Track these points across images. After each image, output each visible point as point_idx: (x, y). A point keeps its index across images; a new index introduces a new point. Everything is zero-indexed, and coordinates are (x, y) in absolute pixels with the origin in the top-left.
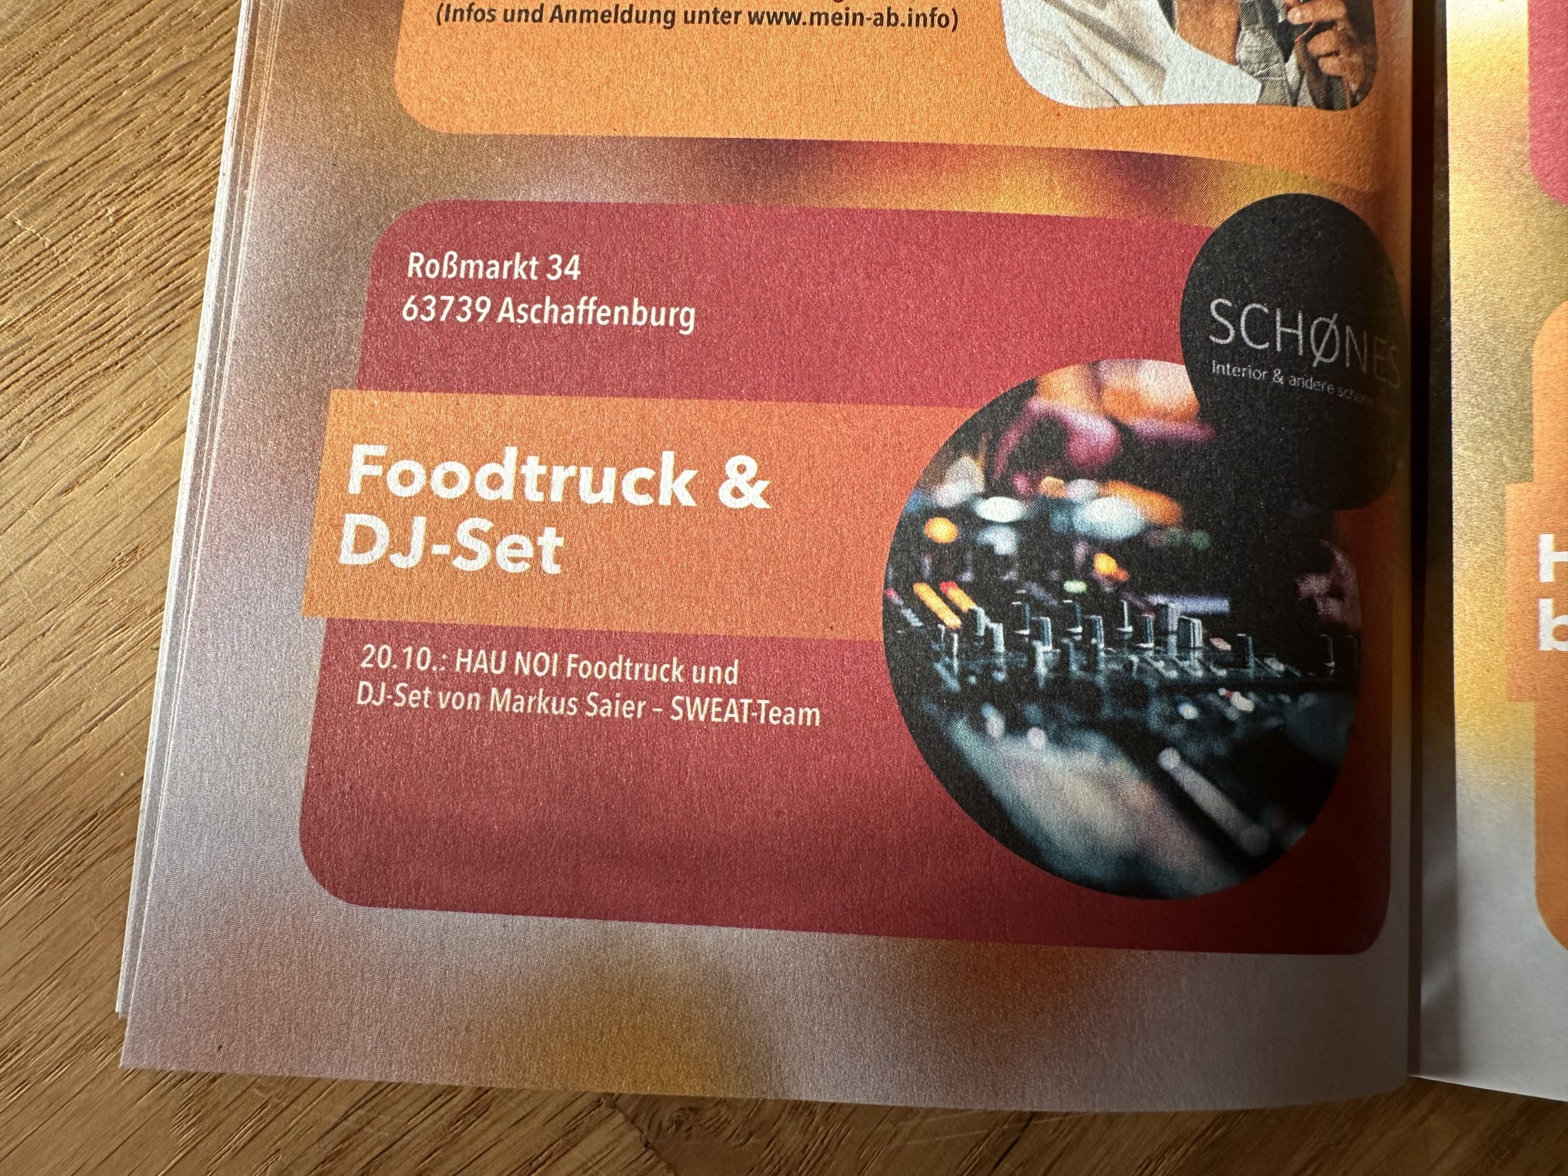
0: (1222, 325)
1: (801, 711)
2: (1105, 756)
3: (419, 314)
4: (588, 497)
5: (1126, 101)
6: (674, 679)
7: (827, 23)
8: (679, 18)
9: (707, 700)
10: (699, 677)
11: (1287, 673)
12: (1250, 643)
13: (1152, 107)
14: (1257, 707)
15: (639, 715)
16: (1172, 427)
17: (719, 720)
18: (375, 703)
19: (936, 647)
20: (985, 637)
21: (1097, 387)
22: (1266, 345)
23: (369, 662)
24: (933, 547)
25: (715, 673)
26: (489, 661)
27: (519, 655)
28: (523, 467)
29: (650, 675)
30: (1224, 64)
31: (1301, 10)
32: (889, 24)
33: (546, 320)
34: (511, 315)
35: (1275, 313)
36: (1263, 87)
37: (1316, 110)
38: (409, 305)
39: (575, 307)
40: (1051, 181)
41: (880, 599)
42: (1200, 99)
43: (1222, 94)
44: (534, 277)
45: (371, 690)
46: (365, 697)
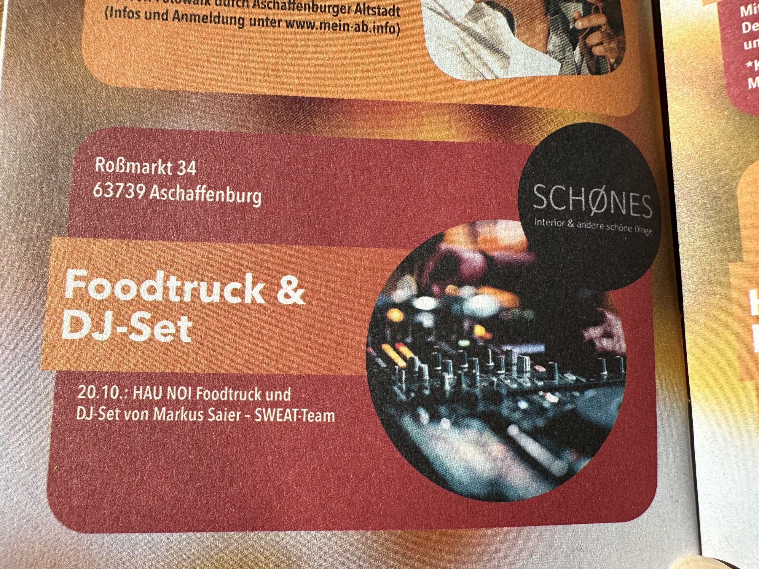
0: (540, 198)
1: (325, 414)
2: (480, 431)
3: (103, 193)
4: (205, 299)
5: (489, 77)
6: (256, 399)
7: (329, 29)
8: (247, 23)
9: (274, 410)
10: (269, 397)
11: (577, 381)
12: (556, 367)
13: (503, 80)
14: (560, 399)
15: (238, 419)
16: (513, 255)
17: (281, 420)
18: (87, 418)
19: (394, 378)
20: (418, 372)
21: (474, 236)
22: (564, 207)
23: (83, 395)
24: (392, 324)
25: (278, 395)
26: (152, 392)
27: (169, 388)
28: (168, 282)
29: (243, 397)
30: (541, 53)
31: (582, 21)
32: (363, 31)
33: (178, 198)
34: (157, 195)
35: (569, 189)
36: (562, 66)
37: (591, 76)
38: (97, 187)
39: (194, 191)
40: (450, 122)
41: (364, 354)
42: (529, 74)
43: (540, 71)
44: (170, 173)
45: (85, 412)
46: (81, 415)
